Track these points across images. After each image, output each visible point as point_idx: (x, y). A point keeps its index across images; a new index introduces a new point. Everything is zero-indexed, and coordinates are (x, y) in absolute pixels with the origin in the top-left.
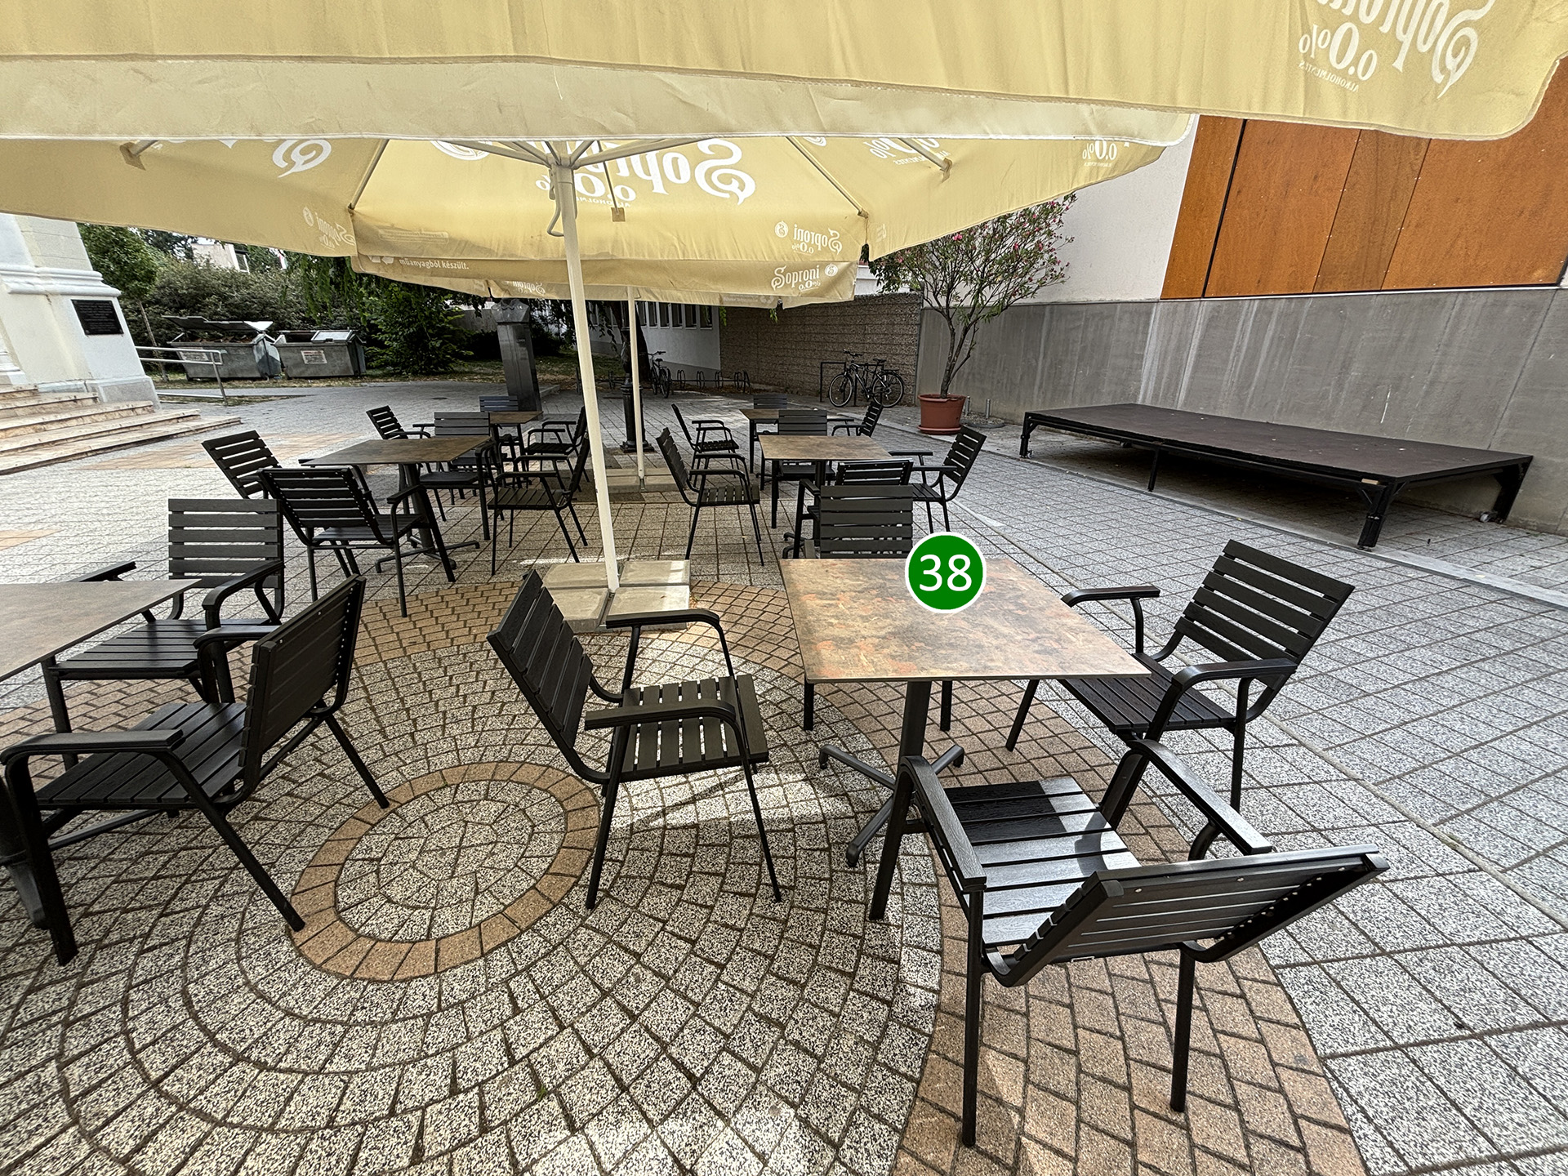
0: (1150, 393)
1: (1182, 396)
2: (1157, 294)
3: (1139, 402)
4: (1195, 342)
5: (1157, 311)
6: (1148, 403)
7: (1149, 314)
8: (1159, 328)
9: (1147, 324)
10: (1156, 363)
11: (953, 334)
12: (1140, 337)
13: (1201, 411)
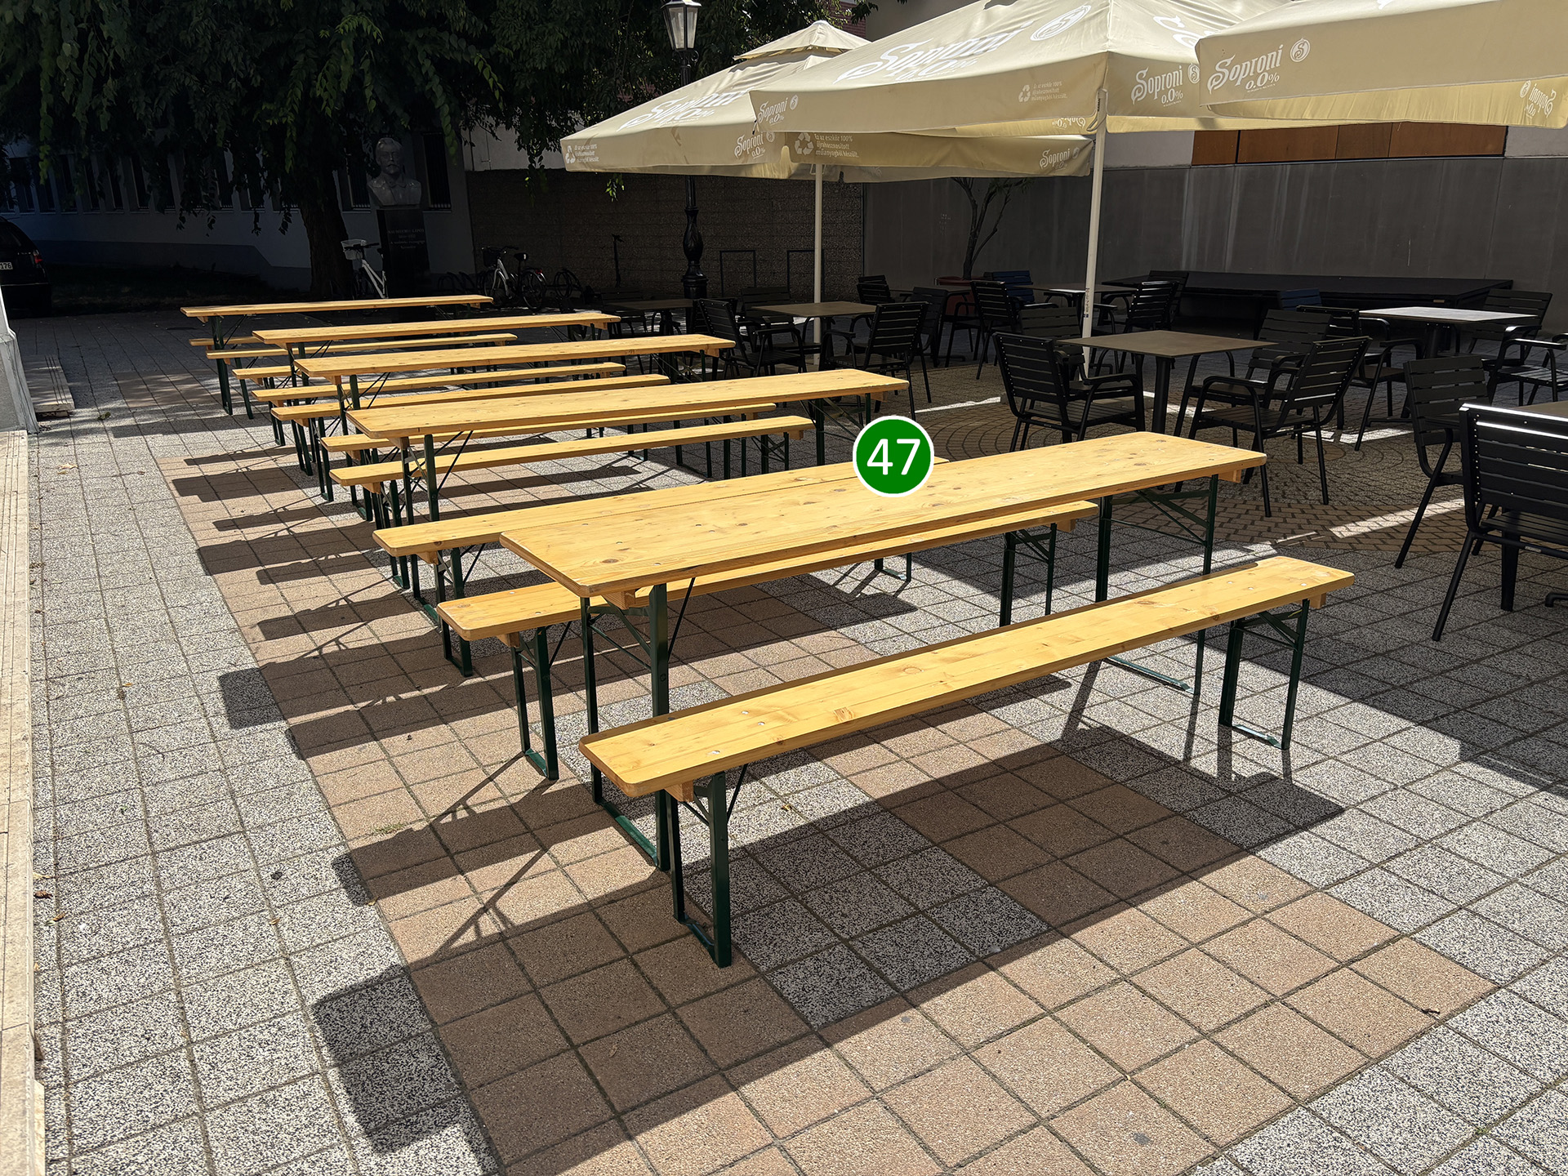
0: (1193, 258)
1: (1229, 257)
2: (1188, 160)
3: (1183, 268)
4: (1235, 207)
5: (1189, 178)
6: (1193, 268)
7: (1181, 180)
8: (1194, 194)
9: (1181, 191)
10: (1196, 228)
11: (975, 207)
12: (1174, 203)
13: (1250, 271)
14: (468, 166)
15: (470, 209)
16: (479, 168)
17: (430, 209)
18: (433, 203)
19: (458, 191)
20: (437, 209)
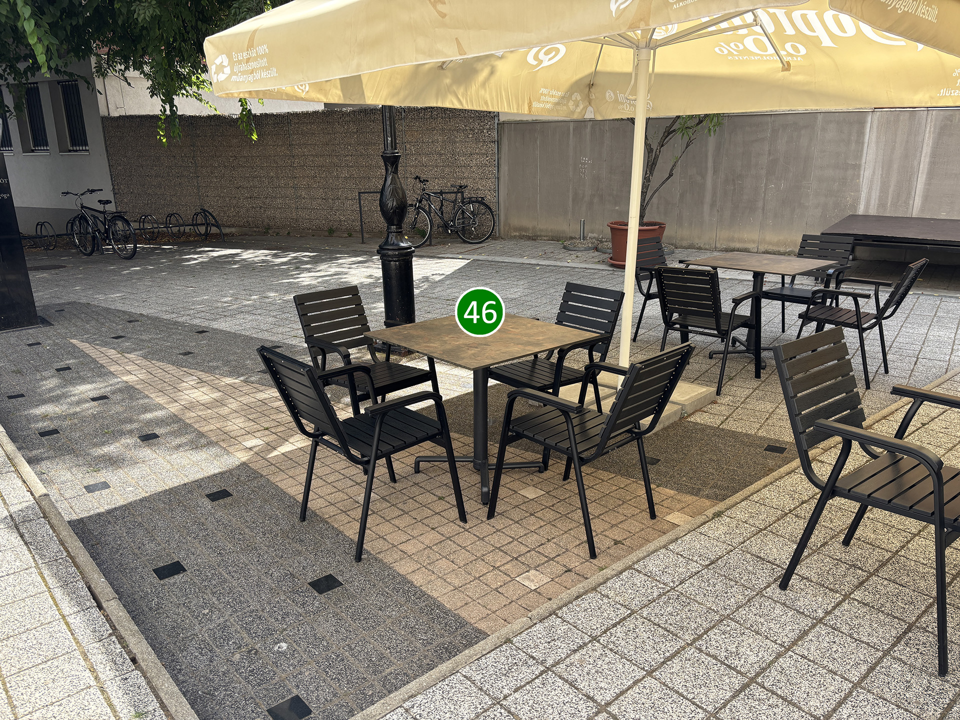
0: (874, 202)
1: (918, 202)
5: (871, 120)
7: (862, 124)
8: (878, 138)
10: (879, 172)
12: (853, 146)
14: (103, 112)
15: (107, 151)
16: (115, 114)
17: (70, 151)
18: (72, 145)
19: (94, 133)
20: (76, 151)
